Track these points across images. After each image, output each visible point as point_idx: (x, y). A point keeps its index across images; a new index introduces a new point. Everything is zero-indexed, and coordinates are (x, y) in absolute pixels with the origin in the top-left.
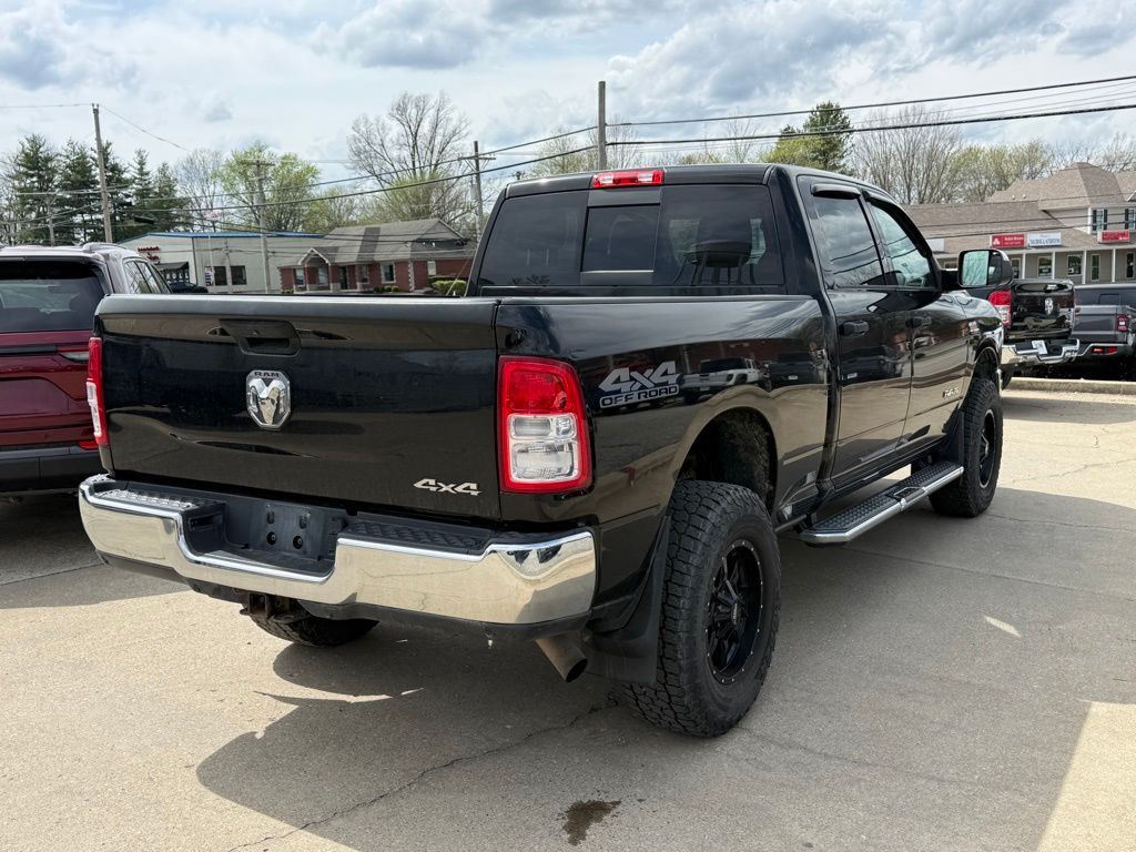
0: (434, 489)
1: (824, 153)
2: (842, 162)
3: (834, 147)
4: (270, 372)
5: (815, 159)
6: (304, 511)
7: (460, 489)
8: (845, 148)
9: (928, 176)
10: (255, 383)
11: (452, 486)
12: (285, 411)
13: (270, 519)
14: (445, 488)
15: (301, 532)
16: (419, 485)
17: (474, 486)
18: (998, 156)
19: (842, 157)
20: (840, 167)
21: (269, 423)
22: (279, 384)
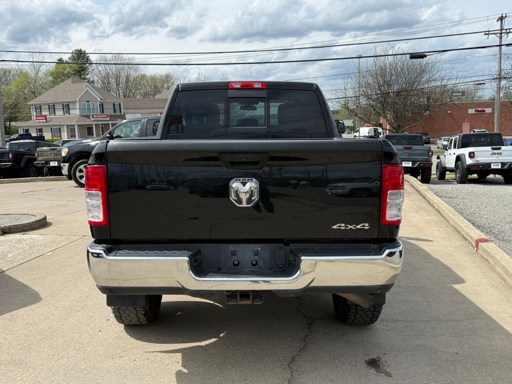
0: (344, 228)
1: (79, 72)
2: (88, 76)
3: (84, 70)
4: (247, 179)
5: (75, 74)
6: (258, 247)
7: (359, 227)
8: (89, 71)
9: (127, 85)
10: (235, 185)
11: (354, 226)
12: (256, 198)
13: (234, 253)
14: (350, 227)
15: (256, 258)
16: (335, 227)
17: (367, 225)
18: (153, 78)
19: (88, 74)
20: (87, 79)
21: (244, 205)
22: (252, 185)
